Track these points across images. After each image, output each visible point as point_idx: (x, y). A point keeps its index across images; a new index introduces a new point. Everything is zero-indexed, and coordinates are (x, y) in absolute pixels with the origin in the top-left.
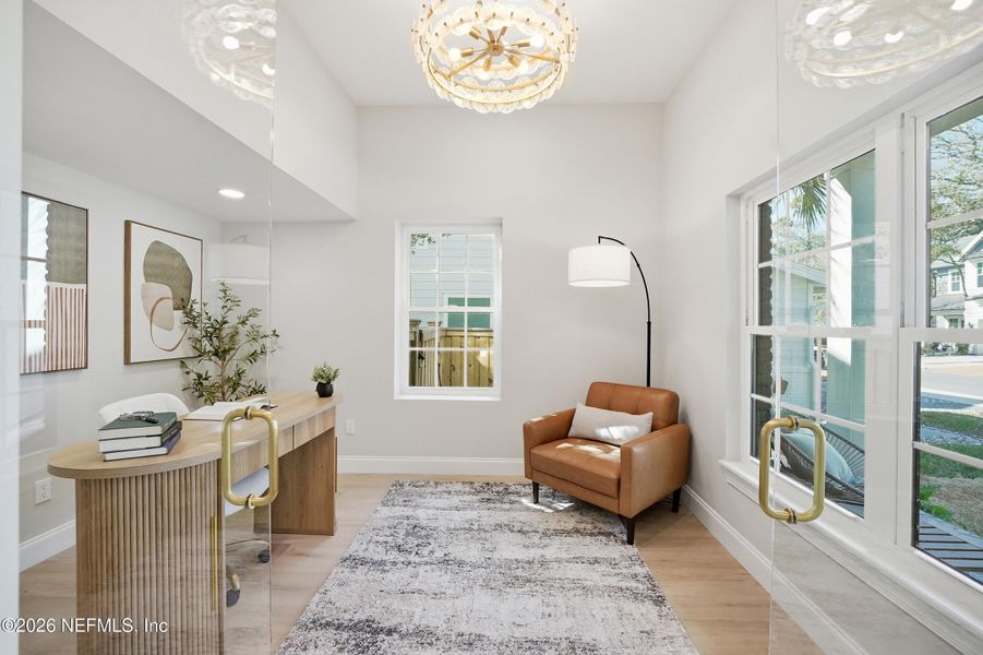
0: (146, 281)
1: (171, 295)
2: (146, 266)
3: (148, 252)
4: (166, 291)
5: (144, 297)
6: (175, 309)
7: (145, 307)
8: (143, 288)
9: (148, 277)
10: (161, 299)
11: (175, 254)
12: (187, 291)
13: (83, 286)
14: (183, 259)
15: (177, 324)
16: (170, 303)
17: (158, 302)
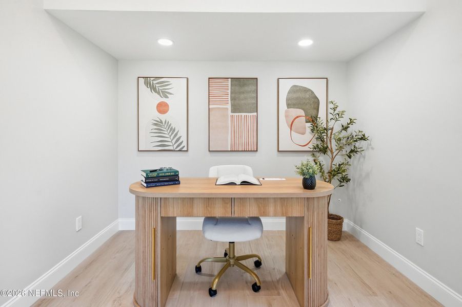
0: (288, 108)
1: (304, 114)
2: (288, 100)
3: (289, 93)
4: (301, 112)
5: (287, 116)
6: (307, 122)
7: (287, 122)
8: (286, 112)
9: (289, 106)
10: (297, 117)
11: (306, 90)
12: (315, 111)
13: (255, 114)
14: (312, 92)
15: (308, 130)
16: (304, 119)
17: (295, 119)
